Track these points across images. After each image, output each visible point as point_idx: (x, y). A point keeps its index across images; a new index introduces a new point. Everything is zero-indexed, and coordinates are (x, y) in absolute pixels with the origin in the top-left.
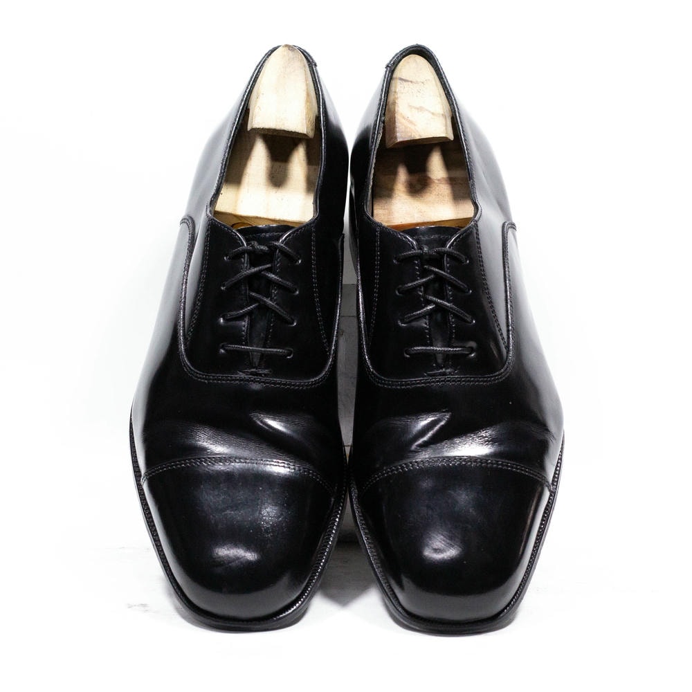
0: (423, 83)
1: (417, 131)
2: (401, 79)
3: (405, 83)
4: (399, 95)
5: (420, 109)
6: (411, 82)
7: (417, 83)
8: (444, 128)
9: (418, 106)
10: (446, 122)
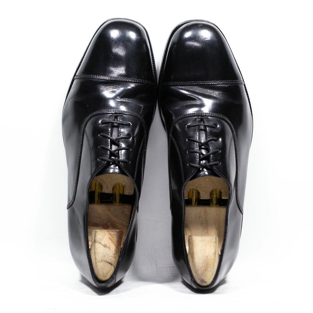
0: (102, 261)
1: (109, 234)
2: (111, 264)
3: (110, 261)
4: (113, 256)
5: (105, 246)
6: (107, 262)
7: (105, 261)
8: (96, 235)
9: (106, 248)
10: (95, 238)
